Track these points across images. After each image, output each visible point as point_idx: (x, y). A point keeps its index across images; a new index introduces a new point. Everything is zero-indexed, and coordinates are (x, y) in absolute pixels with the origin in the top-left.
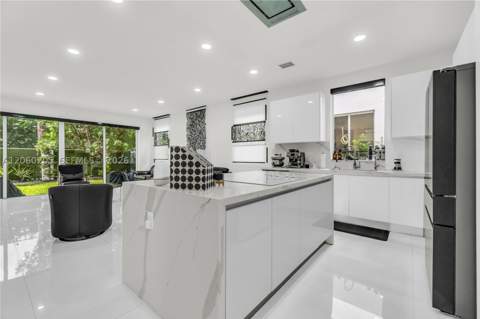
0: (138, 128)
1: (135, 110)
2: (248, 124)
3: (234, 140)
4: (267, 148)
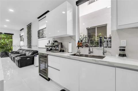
0: (13, 34)
4: (49, 41)
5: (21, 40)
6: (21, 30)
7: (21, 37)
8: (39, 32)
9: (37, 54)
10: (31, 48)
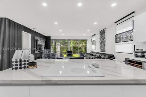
0: (87, 40)
1: (84, 35)
2: (123, 33)
3: (116, 42)
4: (134, 45)
5: (92, 44)
6: (92, 36)
7: (92, 41)
8: (116, 37)
9: (113, 58)
10: (105, 52)
